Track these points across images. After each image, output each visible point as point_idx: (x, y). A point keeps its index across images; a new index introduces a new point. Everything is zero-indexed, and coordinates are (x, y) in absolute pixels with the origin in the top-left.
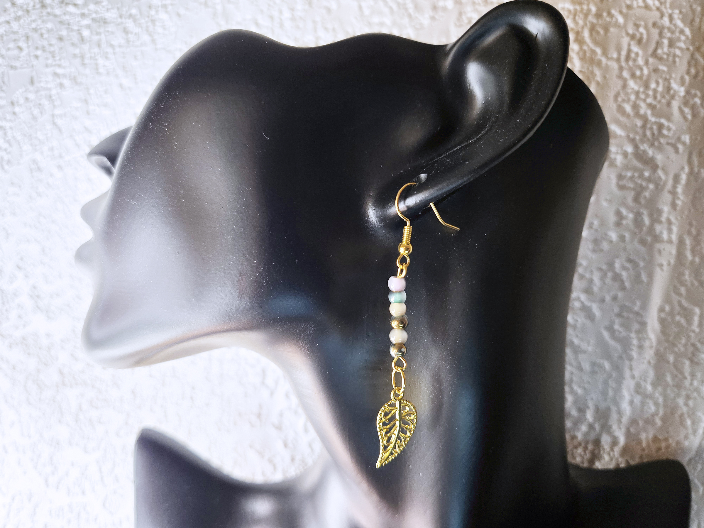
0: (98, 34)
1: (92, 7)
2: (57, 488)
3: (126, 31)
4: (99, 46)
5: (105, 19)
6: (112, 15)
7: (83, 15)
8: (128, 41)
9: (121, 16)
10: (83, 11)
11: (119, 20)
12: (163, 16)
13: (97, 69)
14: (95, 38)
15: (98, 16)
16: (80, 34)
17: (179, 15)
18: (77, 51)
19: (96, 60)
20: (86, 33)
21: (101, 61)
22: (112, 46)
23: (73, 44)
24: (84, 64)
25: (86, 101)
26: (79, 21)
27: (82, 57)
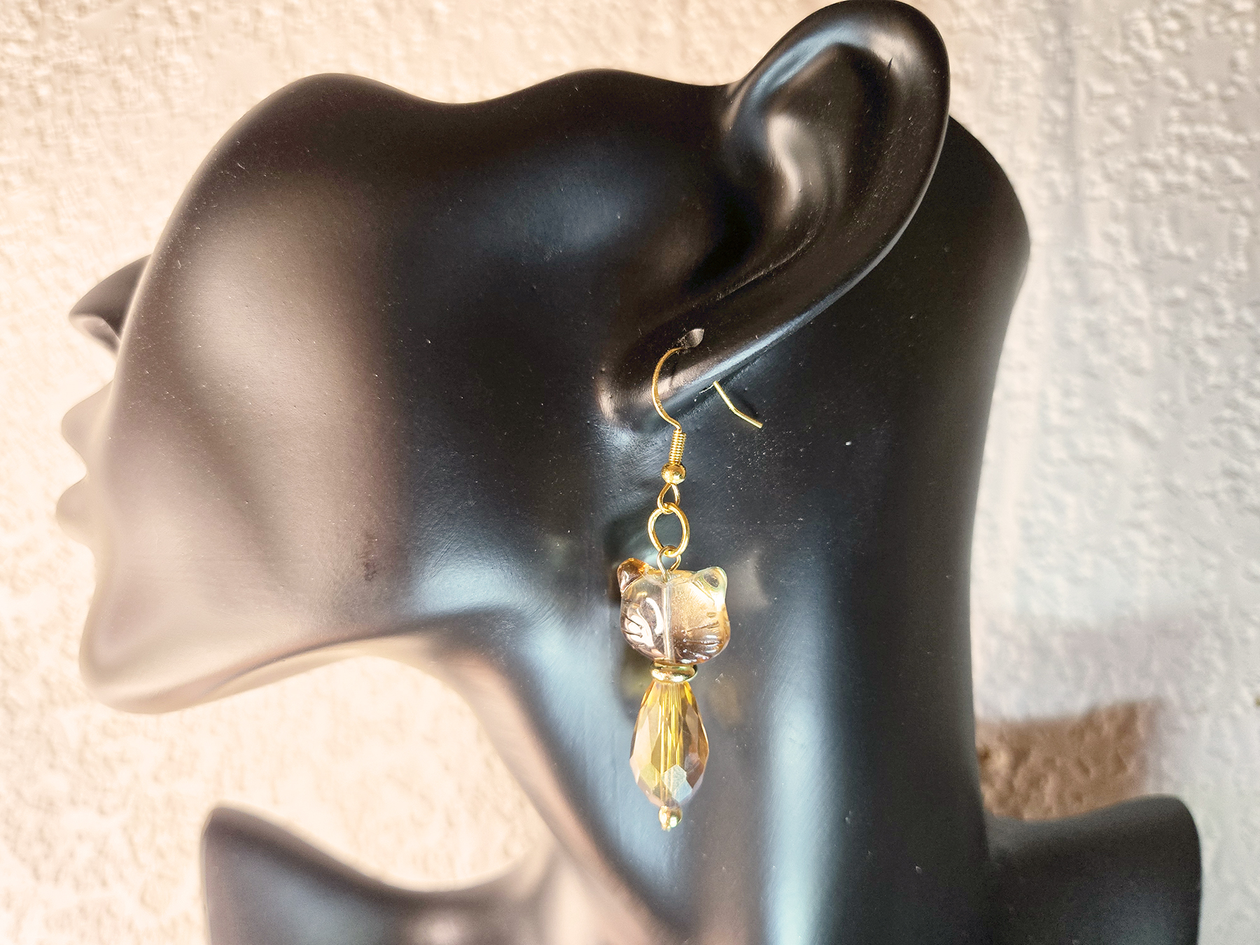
0: (66, 91)
1: (52, 44)
2: (56, 879)
3: (116, 86)
4: (70, 111)
5: (77, 66)
6: (88, 59)
7: (36, 60)
8: (121, 104)
9: (106, 60)
10: (35, 53)
11: (104, 67)
12: (180, 57)
13: (70, 153)
14: (62, 100)
15: (65, 60)
16: (35, 93)
17: (210, 56)
18: (31, 123)
19: (67, 137)
20: (44, 91)
21: (75, 140)
22: (95, 113)
23: (22, 112)
24: (45, 146)
25: (53, 210)
26: (29, 72)
27: (41, 134)
